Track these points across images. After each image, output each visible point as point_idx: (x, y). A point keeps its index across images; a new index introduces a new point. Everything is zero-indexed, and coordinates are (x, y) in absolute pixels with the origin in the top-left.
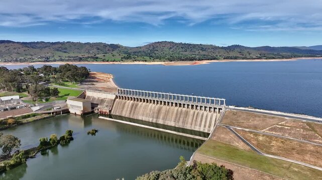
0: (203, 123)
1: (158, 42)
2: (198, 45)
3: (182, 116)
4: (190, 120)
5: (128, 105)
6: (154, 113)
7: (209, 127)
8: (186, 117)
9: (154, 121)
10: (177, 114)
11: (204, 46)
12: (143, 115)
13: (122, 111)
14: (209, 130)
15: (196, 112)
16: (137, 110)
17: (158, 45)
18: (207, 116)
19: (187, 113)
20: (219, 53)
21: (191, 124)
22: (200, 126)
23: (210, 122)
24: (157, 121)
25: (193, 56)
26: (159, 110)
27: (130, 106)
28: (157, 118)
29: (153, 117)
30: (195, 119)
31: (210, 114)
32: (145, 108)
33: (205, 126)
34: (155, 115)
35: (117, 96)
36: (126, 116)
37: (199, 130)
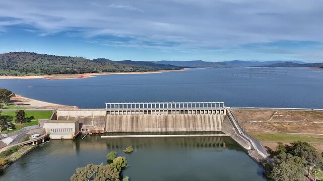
0: (212, 124)
1: (15, 53)
2: (66, 57)
3: (191, 121)
4: (199, 124)
5: (127, 119)
6: (161, 122)
7: (218, 126)
8: (195, 122)
9: (164, 130)
10: (185, 120)
11: (74, 58)
12: (149, 126)
13: (120, 127)
14: (219, 129)
15: (203, 115)
16: (139, 122)
17: (15, 56)
18: (213, 118)
19: (194, 118)
20: (94, 66)
21: (202, 127)
22: (210, 126)
23: (218, 122)
24: (166, 129)
25: (67, 69)
26: (166, 119)
27: (129, 121)
28: (166, 126)
29: (161, 127)
30: (203, 121)
31: (215, 116)
32: (149, 119)
33: (214, 126)
34: (163, 124)
35: (107, 111)
36: (128, 131)
37: (210, 130)
